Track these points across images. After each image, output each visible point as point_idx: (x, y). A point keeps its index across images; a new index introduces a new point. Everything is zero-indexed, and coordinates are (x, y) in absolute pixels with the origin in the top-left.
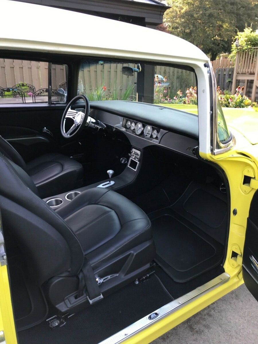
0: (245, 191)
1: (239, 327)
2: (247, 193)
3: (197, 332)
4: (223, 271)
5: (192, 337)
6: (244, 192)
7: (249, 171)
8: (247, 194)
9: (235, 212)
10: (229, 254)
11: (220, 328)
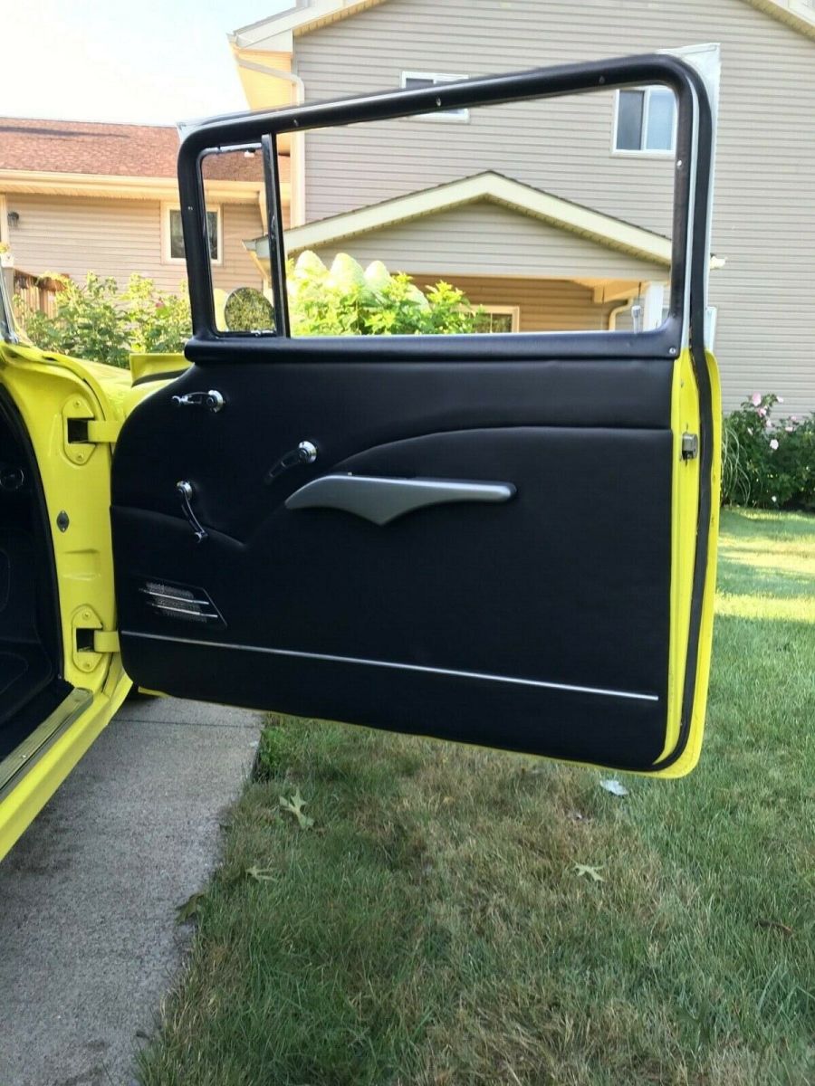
0: (80, 457)
1: (142, 816)
2: (85, 461)
3: (56, 868)
4: (69, 688)
5: (53, 880)
6: (75, 461)
7: (77, 404)
8: (85, 463)
9: (63, 522)
10: (69, 640)
11: (104, 837)
